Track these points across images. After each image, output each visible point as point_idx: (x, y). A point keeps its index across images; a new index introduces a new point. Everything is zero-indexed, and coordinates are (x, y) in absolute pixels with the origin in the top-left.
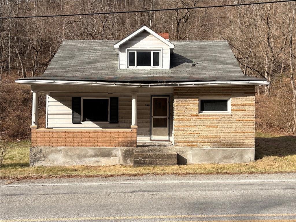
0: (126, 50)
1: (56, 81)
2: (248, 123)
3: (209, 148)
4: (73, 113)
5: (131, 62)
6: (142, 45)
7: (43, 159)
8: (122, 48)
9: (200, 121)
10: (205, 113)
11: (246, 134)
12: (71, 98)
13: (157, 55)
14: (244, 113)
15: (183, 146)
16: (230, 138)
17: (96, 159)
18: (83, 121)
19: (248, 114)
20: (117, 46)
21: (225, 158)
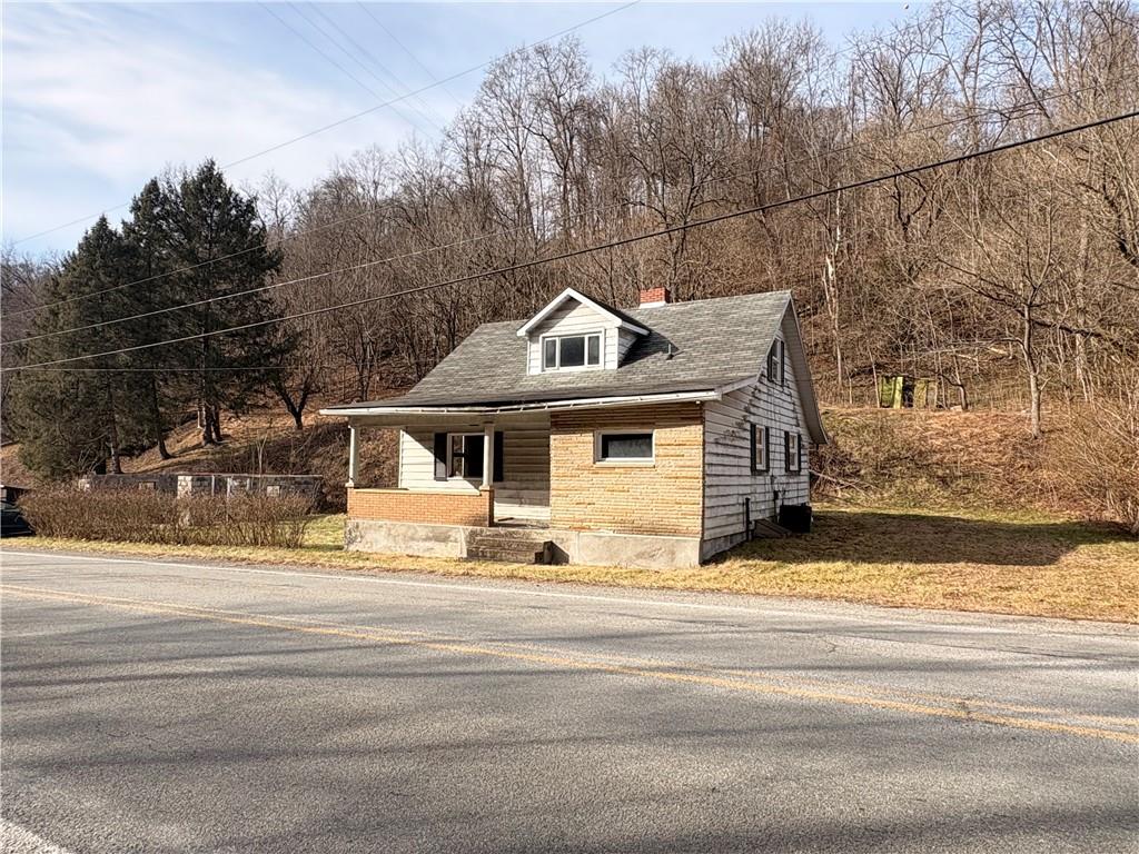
0: (541, 338)
1: (371, 410)
2: (687, 484)
3: (611, 533)
4: (435, 462)
5: (550, 361)
6: (569, 326)
7: (359, 539)
8: (533, 334)
9: (596, 479)
10: (610, 461)
11: (683, 506)
12: (433, 435)
13: (594, 340)
14: (681, 463)
15: (566, 529)
16: (649, 517)
17: (429, 544)
18: (451, 476)
19: (689, 463)
20: (522, 332)
21: (640, 555)
